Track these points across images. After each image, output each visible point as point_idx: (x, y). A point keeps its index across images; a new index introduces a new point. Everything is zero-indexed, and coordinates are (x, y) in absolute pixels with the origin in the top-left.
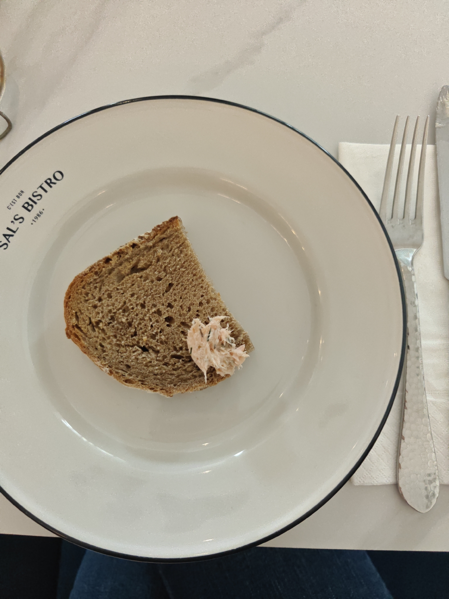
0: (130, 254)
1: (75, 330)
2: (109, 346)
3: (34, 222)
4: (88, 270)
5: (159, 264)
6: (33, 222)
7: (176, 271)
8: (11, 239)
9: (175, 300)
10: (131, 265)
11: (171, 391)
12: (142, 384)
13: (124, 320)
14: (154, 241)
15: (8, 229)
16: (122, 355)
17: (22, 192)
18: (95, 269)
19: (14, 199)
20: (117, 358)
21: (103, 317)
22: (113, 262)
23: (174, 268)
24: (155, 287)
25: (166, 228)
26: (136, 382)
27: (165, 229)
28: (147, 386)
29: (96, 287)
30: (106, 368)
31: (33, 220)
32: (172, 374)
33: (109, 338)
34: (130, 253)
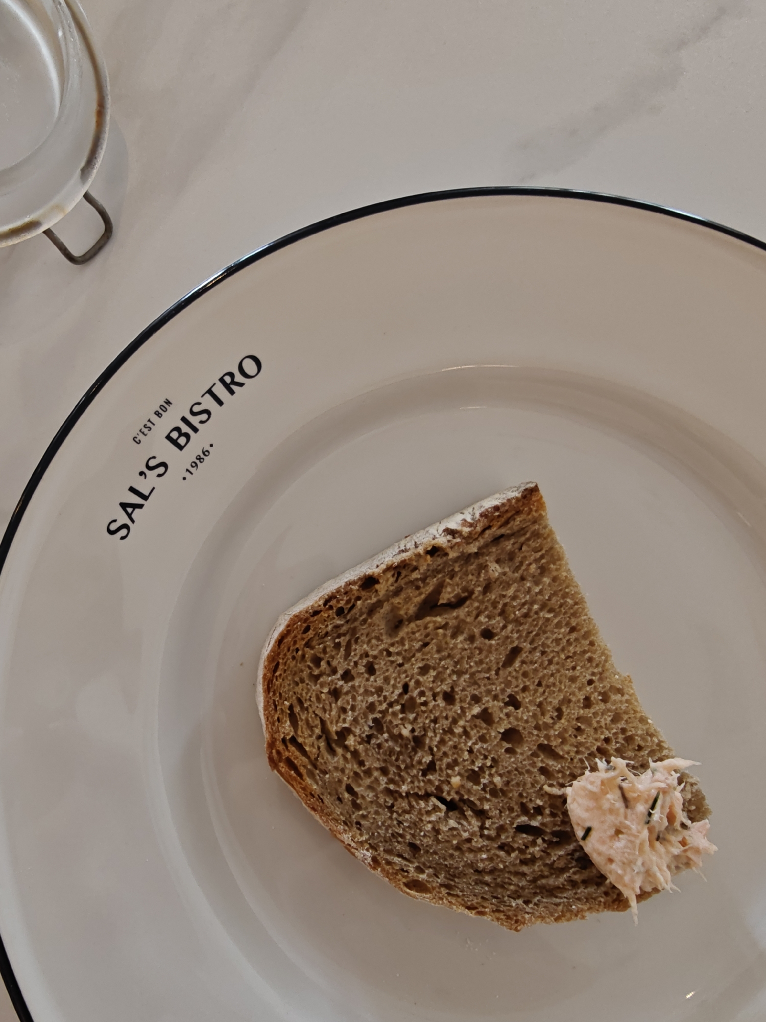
0: (422, 571)
1: (289, 751)
2: (370, 796)
3: (188, 473)
4: (321, 603)
5: (490, 599)
6: (187, 475)
7: (530, 617)
8: (137, 514)
9: (525, 689)
10: (423, 596)
11: (519, 918)
12: (449, 894)
13: (406, 732)
14: (482, 541)
15: (132, 490)
16: (401, 819)
17: (168, 402)
18: (338, 602)
19: (149, 421)
20: (389, 826)
21: (355, 721)
22: (382, 588)
23: (524, 611)
24: (478, 652)
25: (513, 512)
26: (434, 888)
27: (509, 515)
28: (459, 900)
29: (337, 646)
30: (365, 852)
31: (187, 470)
32: (516, 874)
33: (368, 773)
34: (423, 568)
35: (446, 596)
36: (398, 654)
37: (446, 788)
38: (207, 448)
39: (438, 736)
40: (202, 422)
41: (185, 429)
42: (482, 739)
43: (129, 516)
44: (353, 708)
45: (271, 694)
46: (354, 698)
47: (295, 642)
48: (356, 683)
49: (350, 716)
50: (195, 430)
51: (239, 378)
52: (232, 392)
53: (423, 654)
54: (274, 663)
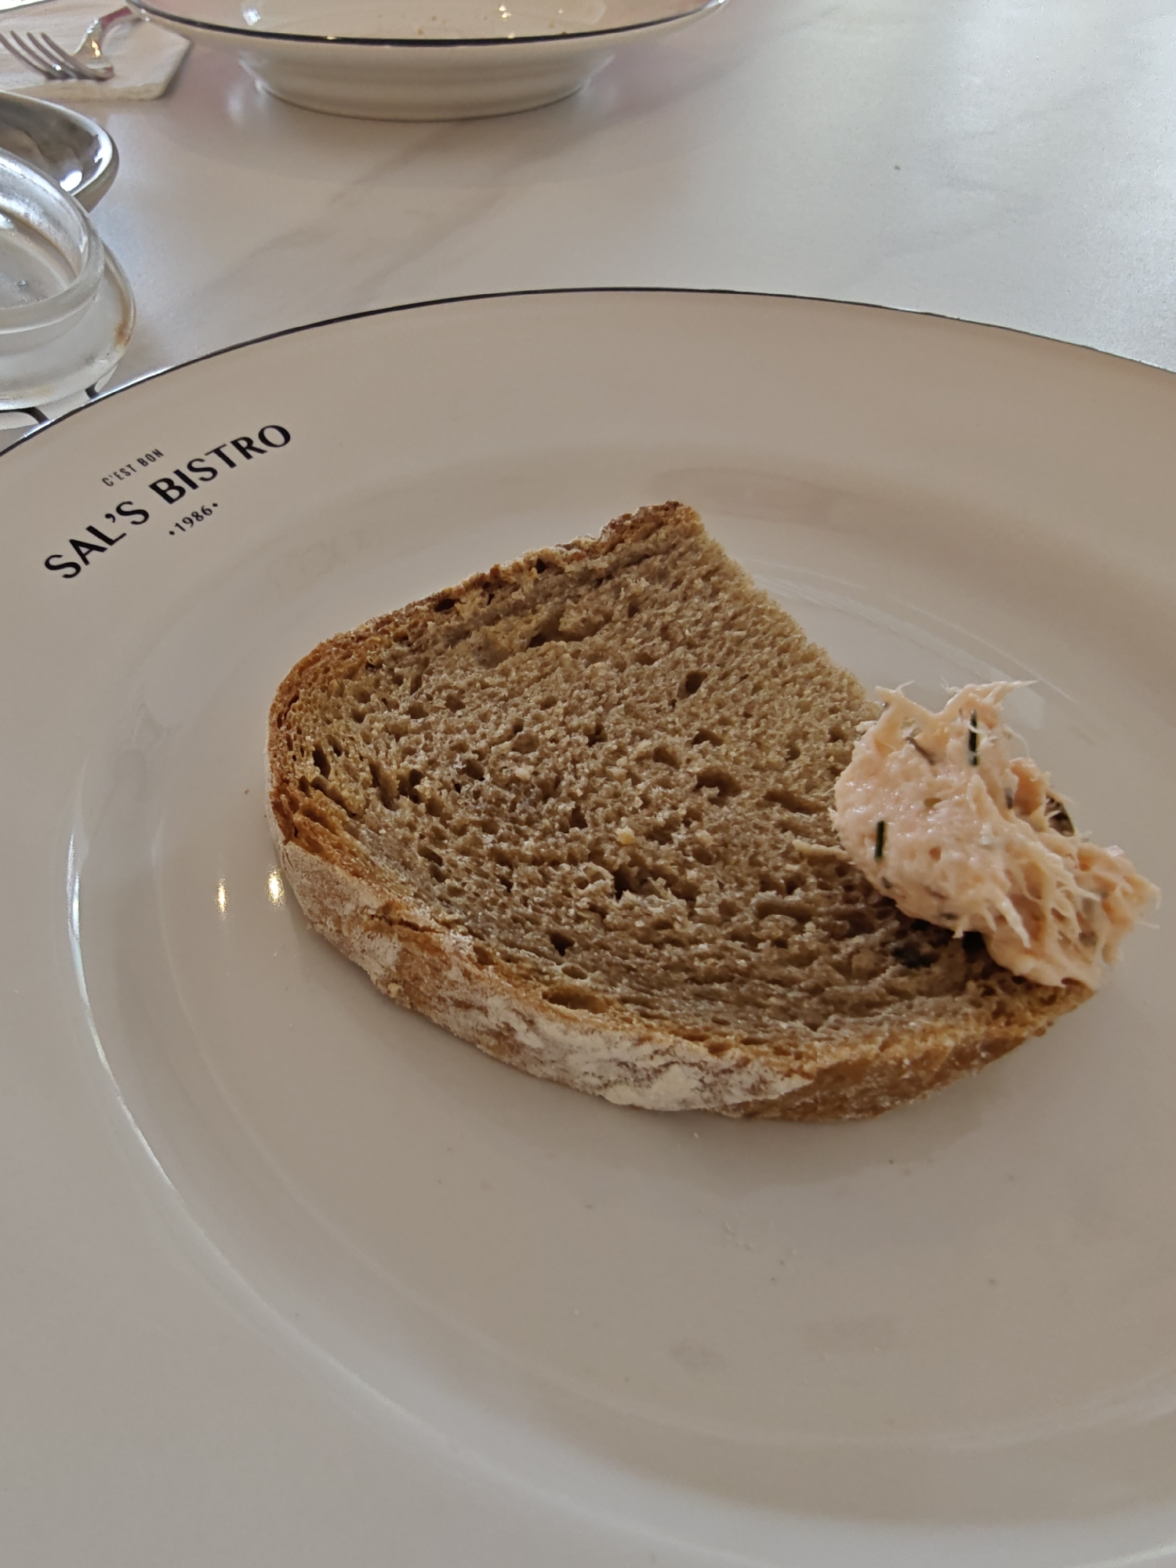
0: (526, 590)
1: (309, 796)
2: (464, 861)
3: (178, 528)
5: (641, 619)
6: (177, 530)
7: (710, 638)
8: (93, 556)
9: (724, 722)
10: (533, 624)
12: (644, 1015)
15: (91, 529)
17: (158, 453)
18: (397, 625)
19: (129, 466)
22: (468, 607)
23: (700, 628)
24: (634, 680)
25: (652, 524)
28: (666, 1023)
30: (459, 936)
31: (177, 525)
35: (571, 620)
36: (502, 685)
37: (608, 847)
38: (208, 506)
39: (583, 779)
40: (203, 479)
41: (178, 482)
42: (665, 784)
43: (83, 557)
44: (426, 749)
45: (283, 728)
46: (428, 737)
47: (327, 670)
48: (432, 718)
49: (422, 757)
50: (194, 486)
51: (258, 444)
52: (248, 456)
53: (542, 686)
54: (290, 693)
